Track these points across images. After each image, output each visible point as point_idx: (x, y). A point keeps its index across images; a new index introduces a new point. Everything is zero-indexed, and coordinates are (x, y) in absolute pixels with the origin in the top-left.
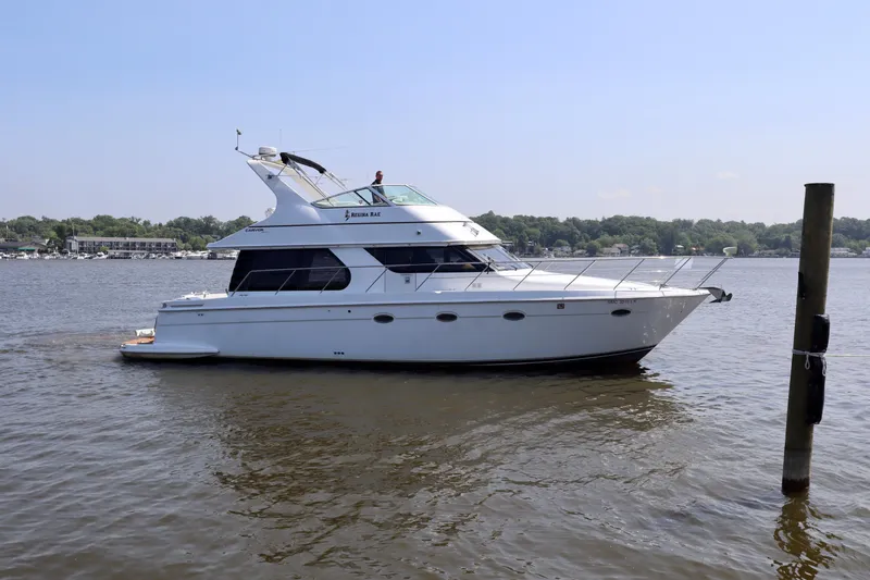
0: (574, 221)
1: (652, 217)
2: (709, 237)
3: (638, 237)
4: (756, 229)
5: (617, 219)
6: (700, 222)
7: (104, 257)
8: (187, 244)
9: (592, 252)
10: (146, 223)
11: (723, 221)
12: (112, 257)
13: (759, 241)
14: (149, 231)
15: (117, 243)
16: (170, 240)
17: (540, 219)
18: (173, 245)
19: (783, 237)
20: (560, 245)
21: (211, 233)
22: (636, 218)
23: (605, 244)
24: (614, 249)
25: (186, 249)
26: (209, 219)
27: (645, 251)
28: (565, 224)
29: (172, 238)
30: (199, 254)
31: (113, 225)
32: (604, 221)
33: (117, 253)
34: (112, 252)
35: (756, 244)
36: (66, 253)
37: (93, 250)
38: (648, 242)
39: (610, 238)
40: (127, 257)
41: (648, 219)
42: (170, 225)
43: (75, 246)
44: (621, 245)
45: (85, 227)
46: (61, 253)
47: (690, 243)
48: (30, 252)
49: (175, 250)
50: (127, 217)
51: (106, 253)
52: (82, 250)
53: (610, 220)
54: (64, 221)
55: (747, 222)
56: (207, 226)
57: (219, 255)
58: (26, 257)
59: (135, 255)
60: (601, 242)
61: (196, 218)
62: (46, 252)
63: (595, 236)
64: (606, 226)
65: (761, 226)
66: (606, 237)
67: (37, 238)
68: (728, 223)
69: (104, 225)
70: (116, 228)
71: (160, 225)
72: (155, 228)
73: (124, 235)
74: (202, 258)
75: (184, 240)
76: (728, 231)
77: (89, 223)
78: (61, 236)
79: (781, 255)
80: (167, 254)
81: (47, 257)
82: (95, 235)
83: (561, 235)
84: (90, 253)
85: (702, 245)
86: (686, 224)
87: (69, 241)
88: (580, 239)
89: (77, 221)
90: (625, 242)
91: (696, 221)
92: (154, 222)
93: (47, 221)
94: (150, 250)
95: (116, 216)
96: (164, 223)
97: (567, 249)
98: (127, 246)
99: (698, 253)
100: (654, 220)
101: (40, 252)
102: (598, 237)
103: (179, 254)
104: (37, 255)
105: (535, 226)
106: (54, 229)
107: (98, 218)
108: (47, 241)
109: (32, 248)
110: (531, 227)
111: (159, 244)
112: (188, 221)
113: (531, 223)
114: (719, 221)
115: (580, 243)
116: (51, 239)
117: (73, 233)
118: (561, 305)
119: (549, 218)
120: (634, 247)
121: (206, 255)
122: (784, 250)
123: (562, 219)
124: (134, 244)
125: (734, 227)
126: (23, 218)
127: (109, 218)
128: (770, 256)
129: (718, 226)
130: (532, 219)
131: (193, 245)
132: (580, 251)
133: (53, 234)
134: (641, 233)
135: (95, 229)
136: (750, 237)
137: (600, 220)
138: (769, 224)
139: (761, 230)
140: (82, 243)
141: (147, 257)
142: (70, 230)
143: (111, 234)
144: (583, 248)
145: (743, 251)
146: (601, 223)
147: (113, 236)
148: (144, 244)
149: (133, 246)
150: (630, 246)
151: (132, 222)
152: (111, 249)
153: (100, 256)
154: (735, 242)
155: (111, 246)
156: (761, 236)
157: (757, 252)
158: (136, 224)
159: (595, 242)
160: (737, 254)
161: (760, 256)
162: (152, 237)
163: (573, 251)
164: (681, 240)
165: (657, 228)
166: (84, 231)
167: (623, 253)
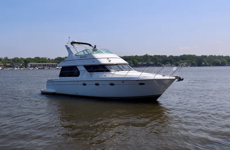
0: (172, 56)
1: (195, 55)
2: (212, 60)
3: (191, 61)
4: (227, 58)
5: (184, 55)
6: (209, 56)
10: (49, 59)
11: (217, 56)
12: (39, 69)
13: (228, 61)
14: (49, 61)
15: (41, 65)
16: (55, 64)
17: (161, 56)
20: (168, 63)
22: (190, 55)
27: (193, 65)
29: (56, 63)
31: (39, 60)
32: (180, 56)
33: (41, 67)
34: (39, 67)
35: (226, 62)
36: (27, 67)
37: (34, 66)
38: (194, 62)
39: (183, 61)
40: (44, 68)
41: (194, 55)
42: (55, 59)
43: (29, 66)
44: (186, 63)
45: (32, 60)
46: (26, 67)
47: (207, 62)
48: (17, 67)
50: (44, 57)
51: (38, 67)
52: (31, 67)
53: (182, 56)
54: (27, 59)
55: (224, 56)
58: (16, 69)
59: (46, 68)
61: (63, 57)
62: (22, 67)
64: (182, 58)
66: (181, 61)
67: (19, 64)
68: (218, 56)
69: (38, 60)
70: (41, 60)
71: (53, 59)
72: (51, 60)
73: (43, 62)
76: (218, 59)
77: (33, 59)
78: (25, 63)
80: (55, 68)
81: (22, 69)
82: (35, 62)
83: (168, 61)
84: (33, 67)
85: (210, 63)
86: (205, 57)
87: (28, 64)
88: (173, 62)
89: (30, 59)
90: (187, 62)
91: (208, 56)
92: (51, 59)
93: (22, 59)
94: (50, 66)
95: (41, 57)
96: (54, 59)
98: (43, 65)
99: (209, 66)
100: (195, 56)
101: (20, 67)
102: (179, 61)
103: (58, 68)
104: (19, 68)
105: (160, 58)
106: (24, 61)
107: (36, 58)
108: (22, 64)
109: (18, 66)
110: (159, 58)
111: (52, 65)
112: (60, 58)
113: (159, 57)
114: (215, 55)
115: (173, 63)
116: (23, 63)
117: (29, 62)
118: (123, 81)
119: (164, 56)
120: (190, 64)
123: (168, 56)
125: (220, 57)
126: (15, 58)
127: (39, 58)
129: (215, 57)
130: (159, 56)
132: (173, 65)
133: (24, 62)
134: (192, 59)
135: (35, 61)
136: (225, 60)
137: (179, 56)
139: (228, 58)
140: (31, 65)
141: (49, 68)
142: (28, 61)
143: (39, 62)
144: (174, 64)
145: (223, 64)
146: (180, 57)
147: (39, 63)
148: (48, 65)
149: (45, 65)
150: (188, 63)
151: (45, 59)
152: (39, 66)
153: (36, 68)
154: (220, 62)
155: (39, 65)
156: (228, 60)
157: (227, 65)
158: (46, 59)
159: (178, 62)
160: (221, 65)
161: (228, 66)
162: (50, 63)
163: (171, 65)
164: (204, 61)
165: (196, 58)
166: (32, 61)
167: (186, 66)
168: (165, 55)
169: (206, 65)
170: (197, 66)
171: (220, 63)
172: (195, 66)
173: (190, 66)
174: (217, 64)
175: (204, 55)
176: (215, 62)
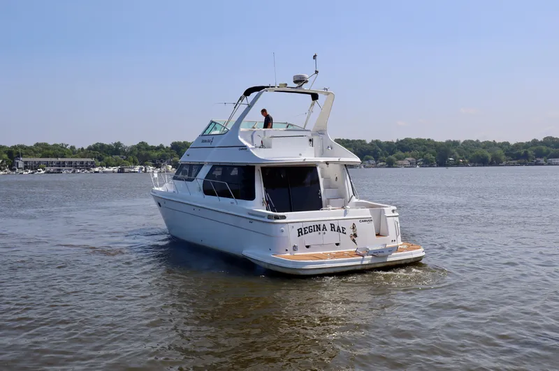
0: (377, 142)
2: (471, 152)
3: (423, 153)
4: (504, 146)
5: (407, 140)
6: (465, 142)
7: (43, 172)
8: (102, 162)
9: (390, 164)
10: (72, 148)
11: (481, 141)
12: (48, 172)
13: (506, 155)
14: (74, 153)
15: (52, 162)
16: (90, 160)
17: (353, 141)
18: (92, 163)
19: (522, 152)
20: (368, 159)
21: (119, 154)
22: (421, 139)
23: (399, 158)
24: (406, 162)
25: (102, 166)
26: (118, 145)
27: (427, 163)
28: (371, 144)
29: (92, 158)
30: (112, 169)
31: (48, 150)
32: (398, 142)
33: (52, 169)
34: (48, 169)
35: (503, 157)
36: (15, 170)
37: (35, 167)
38: (429, 156)
39: (403, 154)
40: (59, 172)
41: (429, 140)
42: (89, 148)
43: (21, 165)
44: (410, 159)
45: (28, 151)
46: (11, 170)
47: (458, 156)
49: (94, 167)
50: (58, 143)
51: (43, 169)
52: (26, 168)
53: (402, 141)
54: (15, 147)
55: (497, 141)
56: (117, 149)
57: (126, 170)
59: (65, 171)
60: (397, 157)
61: (108, 144)
62: (1, 169)
63: (392, 153)
64: (400, 145)
65: (507, 144)
66: (400, 153)
68: (484, 142)
69: (44, 150)
70: (51, 152)
71: (82, 149)
72: (79, 151)
73: (57, 157)
74: (113, 172)
75: (100, 159)
76: (484, 148)
77: (30, 148)
78: (10, 157)
79: (521, 164)
80: (88, 169)
81: (1, 173)
82: (36, 157)
83: (368, 153)
84: (32, 169)
85: (466, 158)
86: (455, 143)
87: (17, 161)
88: (382, 155)
89: (22, 147)
90: (413, 157)
91: (462, 141)
92: (77, 147)
94: (76, 166)
95: (51, 143)
96: (85, 148)
97: (373, 162)
98: (59, 164)
99: (465, 165)
100: (433, 141)
102: (394, 153)
103: (97, 169)
105: (350, 146)
106: (5, 152)
107: (37, 145)
108: (1, 161)
111: (82, 163)
112: (102, 146)
113: (347, 144)
114: (477, 141)
115: (381, 158)
117: (19, 156)
119: (360, 140)
120: (420, 160)
121: (116, 170)
122: (523, 161)
123: (368, 141)
124: (64, 162)
125: (489, 145)
127: (46, 145)
128: (514, 165)
129: (477, 144)
130: (347, 141)
131: (106, 163)
132: (382, 163)
133: (5, 156)
134: (424, 150)
135: (35, 152)
136: (499, 152)
137: (395, 141)
138: (512, 143)
139: (507, 147)
140: (26, 162)
141: (74, 172)
142: (18, 153)
144: (384, 161)
145: (496, 162)
146: (396, 143)
147: (48, 157)
148: (71, 163)
149: (63, 164)
150: (416, 159)
151: (62, 147)
152: (47, 166)
153: (39, 171)
154: (489, 156)
155: (47, 164)
156: (507, 151)
157: (504, 163)
158: (65, 148)
159: (392, 157)
160: (491, 164)
161: (507, 165)
162: (76, 157)
163: (377, 164)
164: (452, 155)
165: (435, 146)
166: (27, 154)
167: (412, 165)
168: (362, 139)
169: (457, 164)
170: (437, 166)
171: (490, 159)
172: (431, 166)
173: (421, 166)
174: (482, 161)
175: (452, 140)
176: (478, 156)
